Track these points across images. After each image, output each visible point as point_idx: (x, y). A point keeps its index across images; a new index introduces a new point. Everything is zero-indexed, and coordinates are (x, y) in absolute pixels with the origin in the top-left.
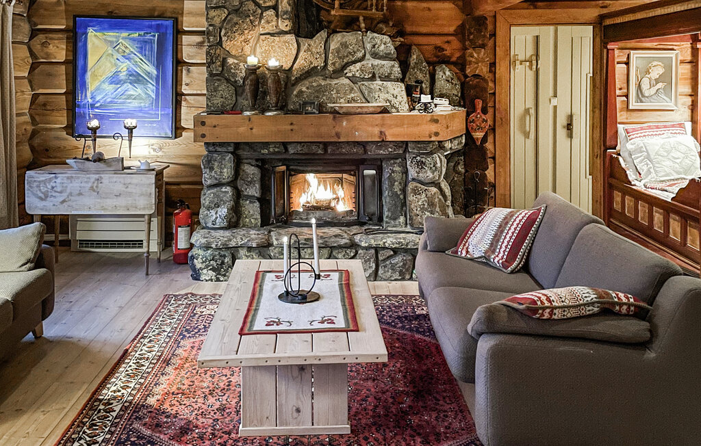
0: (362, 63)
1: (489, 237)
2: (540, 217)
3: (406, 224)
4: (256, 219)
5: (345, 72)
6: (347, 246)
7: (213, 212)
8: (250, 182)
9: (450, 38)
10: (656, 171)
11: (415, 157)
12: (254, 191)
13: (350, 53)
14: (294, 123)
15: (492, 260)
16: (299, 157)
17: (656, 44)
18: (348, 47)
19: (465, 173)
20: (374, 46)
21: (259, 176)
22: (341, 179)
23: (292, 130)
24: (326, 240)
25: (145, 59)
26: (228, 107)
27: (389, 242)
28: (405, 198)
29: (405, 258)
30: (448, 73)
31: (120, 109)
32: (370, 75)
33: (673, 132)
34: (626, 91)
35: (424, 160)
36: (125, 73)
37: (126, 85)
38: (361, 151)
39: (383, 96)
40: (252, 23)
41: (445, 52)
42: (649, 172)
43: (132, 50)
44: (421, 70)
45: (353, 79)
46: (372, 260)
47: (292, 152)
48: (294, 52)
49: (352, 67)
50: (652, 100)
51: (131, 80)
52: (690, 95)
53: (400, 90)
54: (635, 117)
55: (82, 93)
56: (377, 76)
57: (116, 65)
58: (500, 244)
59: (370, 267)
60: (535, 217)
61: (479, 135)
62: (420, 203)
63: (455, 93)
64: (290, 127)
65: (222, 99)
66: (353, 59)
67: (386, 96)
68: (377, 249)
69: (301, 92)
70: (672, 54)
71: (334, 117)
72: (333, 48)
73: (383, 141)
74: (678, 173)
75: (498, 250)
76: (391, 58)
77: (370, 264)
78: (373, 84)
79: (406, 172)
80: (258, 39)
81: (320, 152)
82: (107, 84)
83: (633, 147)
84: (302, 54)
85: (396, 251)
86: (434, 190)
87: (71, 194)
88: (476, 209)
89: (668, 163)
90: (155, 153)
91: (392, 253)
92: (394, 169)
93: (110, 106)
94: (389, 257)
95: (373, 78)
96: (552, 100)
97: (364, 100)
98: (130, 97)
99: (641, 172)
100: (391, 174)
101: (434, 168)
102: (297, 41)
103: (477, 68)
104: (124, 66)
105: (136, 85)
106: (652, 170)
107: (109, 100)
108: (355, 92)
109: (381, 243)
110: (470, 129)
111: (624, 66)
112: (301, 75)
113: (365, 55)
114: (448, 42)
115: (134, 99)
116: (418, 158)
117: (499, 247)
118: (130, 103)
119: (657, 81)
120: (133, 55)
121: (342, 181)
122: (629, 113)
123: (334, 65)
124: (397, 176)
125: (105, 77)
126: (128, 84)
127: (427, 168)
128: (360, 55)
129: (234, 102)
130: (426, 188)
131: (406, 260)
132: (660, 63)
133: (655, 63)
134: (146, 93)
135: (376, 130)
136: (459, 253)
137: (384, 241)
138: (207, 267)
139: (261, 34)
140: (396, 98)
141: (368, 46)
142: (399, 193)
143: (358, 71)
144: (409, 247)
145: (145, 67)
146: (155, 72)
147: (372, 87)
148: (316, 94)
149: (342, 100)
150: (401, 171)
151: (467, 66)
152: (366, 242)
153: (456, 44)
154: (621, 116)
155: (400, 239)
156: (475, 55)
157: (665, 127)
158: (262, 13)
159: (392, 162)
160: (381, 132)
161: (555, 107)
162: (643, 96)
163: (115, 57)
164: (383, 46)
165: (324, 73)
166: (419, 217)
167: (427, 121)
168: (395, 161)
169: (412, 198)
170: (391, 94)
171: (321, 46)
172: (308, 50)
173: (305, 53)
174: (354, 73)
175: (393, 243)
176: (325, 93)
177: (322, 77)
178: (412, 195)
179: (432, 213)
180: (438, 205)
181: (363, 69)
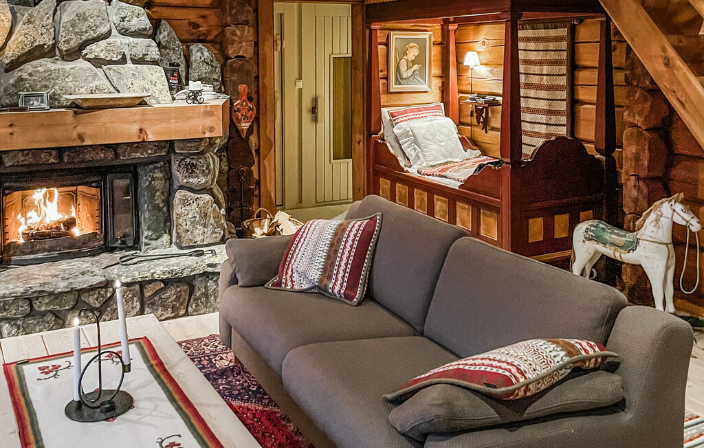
0: (108, 40)
1: (320, 261)
2: (377, 228)
3: (171, 243)
5: (84, 52)
6: (101, 285)
9: (206, 12)
10: (424, 156)
11: (184, 159)
13: (90, 27)
14: (14, 124)
15: (330, 291)
16: (18, 170)
17: (412, 25)
18: (87, 19)
19: (228, 171)
20: (123, 19)
22: (75, 192)
23: (12, 134)
24: (71, 280)
27: (158, 272)
28: (169, 211)
29: (178, 289)
30: (206, 54)
32: (120, 57)
33: (434, 114)
34: (386, 73)
35: (194, 162)
38: (110, 155)
39: (138, 83)
41: (200, 29)
42: (418, 157)
44: (174, 49)
45: (98, 62)
46: (135, 299)
47: (10, 164)
48: (8, 25)
49: (93, 46)
50: (409, 83)
52: (440, 77)
53: (159, 75)
54: (395, 100)
56: (128, 57)
58: (336, 267)
59: (133, 308)
60: (370, 229)
61: (245, 125)
62: (190, 216)
63: (215, 76)
64: (10, 130)
66: (95, 36)
67: (142, 83)
68: (143, 284)
69: (21, 79)
70: (425, 36)
71: (76, 113)
72: (66, 20)
73: (144, 141)
74: (445, 157)
75: (334, 277)
76: (146, 35)
77: (133, 303)
78: (123, 68)
79: (169, 178)
81: (52, 160)
83: (400, 131)
84: (19, 27)
85: (167, 282)
86: (207, 197)
88: (242, 212)
89: (434, 147)
91: (162, 285)
92: (155, 175)
94: (157, 292)
95: (123, 61)
96: (297, 83)
97: (112, 90)
99: (409, 157)
100: (150, 182)
101: (207, 171)
102: (12, 9)
103: (240, 48)
106: (420, 155)
108: (101, 79)
109: (149, 275)
110: (234, 119)
111: (384, 47)
112: (19, 57)
113: (110, 31)
114: (204, 17)
116: (188, 160)
117: (335, 272)
119: (414, 62)
121: (76, 195)
122: (388, 96)
123: (68, 43)
124: (159, 184)
127: (198, 172)
128: (104, 30)
130: (197, 196)
131: (179, 292)
132: (415, 45)
133: (411, 45)
135: (135, 128)
136: (283, 285)
137: (152, 271)
140: (155, 85)
141: (115, 19)
142: (161, 205)
143: (102, 50)
144: (185, 275)
147: (122, 72)
148: (44, 83)
149: (82, 90)
150: (164, 177)
151: (230, 46)
152: (127, 277)
153: (213, 20)
154: (384, 99)
155: (173, 265)
156: (239, 33)
157: (426, 109)
159: (152, 166)
160: (141, 130)
161: (300, 90)
162: (402, 79)
164: (135, 19)
165: (52, 54)
166: (189, 233)
167: (199, 113)
168: (156, 165)
169: (180, 211)
170: (148, 80)
171: (48, 18)
172: (29, 22)
173: (24, 27)
174: (96, 54)
175: (164, 273)
176: (57, 81)
177: (51, 59)
178: (180, 206)
179: (205, 226)
180: (212, 216)
181: (109, 48)
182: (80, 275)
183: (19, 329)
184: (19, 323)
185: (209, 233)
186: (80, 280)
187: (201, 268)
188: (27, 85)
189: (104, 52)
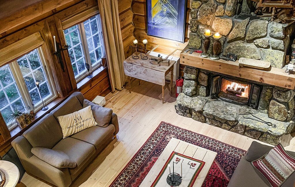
0: (264, 38)
3: (267, 113)
4: (204, 94)
5: (254, 41)
6: (234, 121)
7: (187, 89)
8: (203, 80)
11: (277, 91)
12: (205, 83)
13: (258, 33)
14: (221, 65)
18: (258, 30)
20: (272, 32)
21: (207, 78)
23: (220, 68)
24: (226, 116)
25: (174, 7)
26: (197, 48)
27: (251, 125)
28: (268, 104)
31: (164, 27)
32: (266, 46)
35: (281, 93)
36: (165, 12)
37: (166, 17)
39: (270, 58)
40: (211, 10)
43: (168, 2)
45: (258, 46)
48: (230, 28)
49: (258, 40)
51: (168, 15)
53: (280, 56)
55: (150, 18)
56: (271, 46)
57: (162, 8)
59: (241, 130)
62: (274, 109)
65: (195, 44)
66: (259, 36)
67: (272, 58)
68: (246, 126)
69: (230, 48)
72: (250, 29)
73: (261, 82)
76: (280, 39)
77: (242, 129)
80: (214, 19)
82: (159, 16)
84: (234, 29)
86: (283, 106)
87: (138, 72)
90: (177, 47)
92: (267, 91)
93: (160, 25)
94: (250, 129)
95: (268, 47)
97: (260, 58)
98: (167, 23)
100: (265, 92)
102: (233, 22)
104: (165, 9)
105: (170, 18)
107: (159, 23)
108: (256, 53)
112: (232, 40)
113: (266, 35)
115: (169, 24)
118: (167, 25)
120: (168, 4)
123: (249, 38)
124: (268, 94)
125: (158, 12)
126: (167, 17)
127: (282, 97)
128: (263, 34)
129: (200, 46)
130: (279, 104)
134: (173, 22)
135: (259, 77)
137: (249, 124)
138: (180, 111)
139: (216, 16)
140: (277, 60)
141: (269, 31)
142: (267, 101)
143: (260, 43)
144: (259, 130)
145: (173, 11)
146: (177, 14)
147: (266, 52)
148: (237, 51)
150: (271, 92)
158: (217, 6)
160: (261, 79)
163: (162, 4)
164: (277, 32)
165: (244, 39)
166: (273, 114)
167: (286, 79)
168: (269, 87)
169: (271, 106)
170: (275, 58)
171: (244, 27)
172: (237, 28)
173: (236, 29)
174: (258, 43)
175: (252, 127)
176: (241, 51)
177: (243, 41)
178: (271, 105)
179: (279, 114)
180: (283, 112)
181: (263, 42)
182: (229, 115)
183: (210, 121)
184: (211, 120)
185: (280, 117)
186: (228, 116)
187: (266, 130)
188: (231, 51)
189: (261, 43)
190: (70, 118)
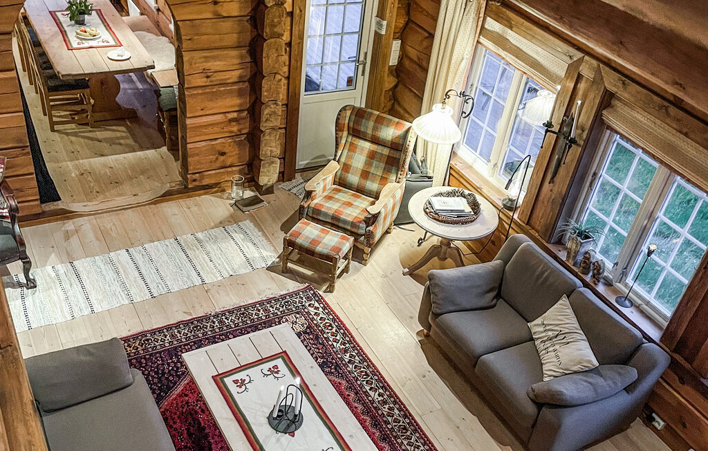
190: (562, 320)
